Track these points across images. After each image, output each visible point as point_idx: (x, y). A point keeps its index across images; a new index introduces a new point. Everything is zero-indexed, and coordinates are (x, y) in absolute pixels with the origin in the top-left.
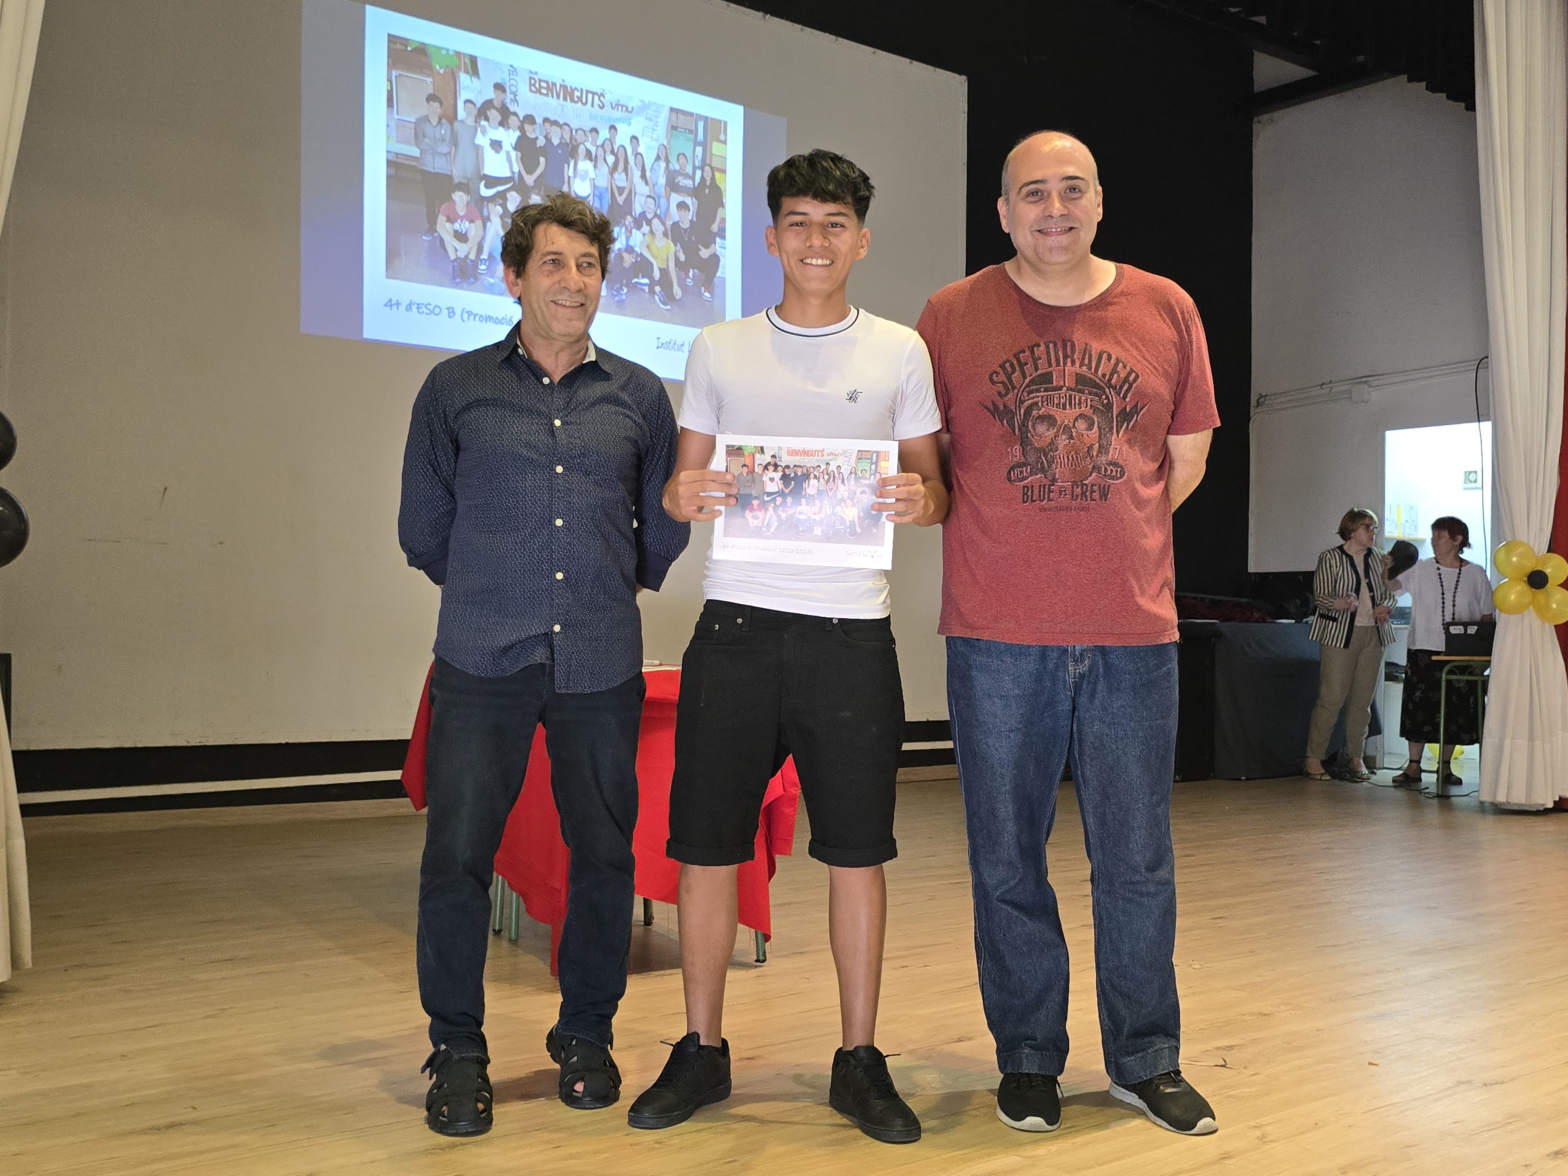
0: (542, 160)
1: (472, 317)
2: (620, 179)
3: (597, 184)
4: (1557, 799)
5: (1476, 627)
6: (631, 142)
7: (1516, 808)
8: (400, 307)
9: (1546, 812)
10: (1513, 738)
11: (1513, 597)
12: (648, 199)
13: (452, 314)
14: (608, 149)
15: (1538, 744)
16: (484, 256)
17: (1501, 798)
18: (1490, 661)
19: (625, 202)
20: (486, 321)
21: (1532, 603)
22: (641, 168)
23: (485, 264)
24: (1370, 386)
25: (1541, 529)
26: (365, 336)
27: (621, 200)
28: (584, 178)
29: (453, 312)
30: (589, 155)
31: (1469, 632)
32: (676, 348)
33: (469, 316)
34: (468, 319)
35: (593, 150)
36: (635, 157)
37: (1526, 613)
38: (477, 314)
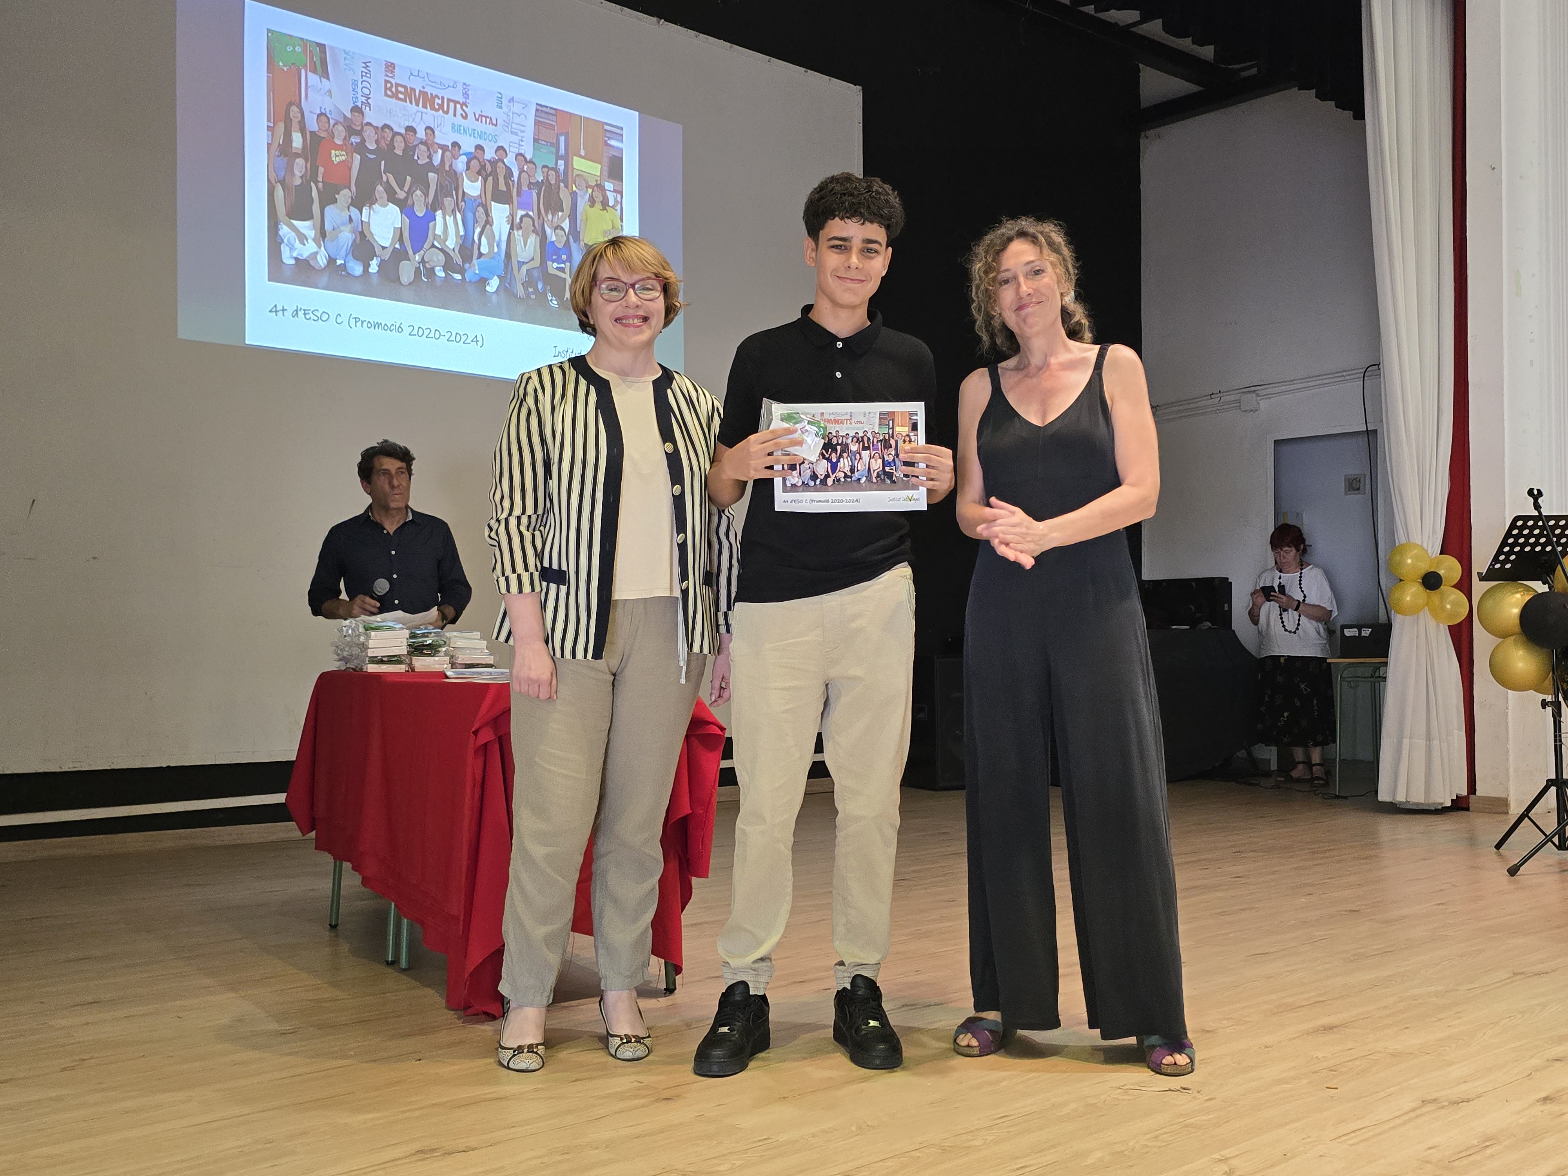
4: (1455, 798)
5: (1370, 630)
7: (1416, 807)
8: (285, 312)
9: (1443, 811)
10: (1411, 738)
11: (1408, 599)
15: (1436, 743)
17: (1400, 798)
18: (1386, 663)
20: (375, 328)
21: (1427, 604)
24: (1258, 395)
25: (1434, 532)
26: (247, 342)
29: (341, 318)
31: (1363, 634)
34: (356, 325)
37: (1421, 613)
38: (365, 321)
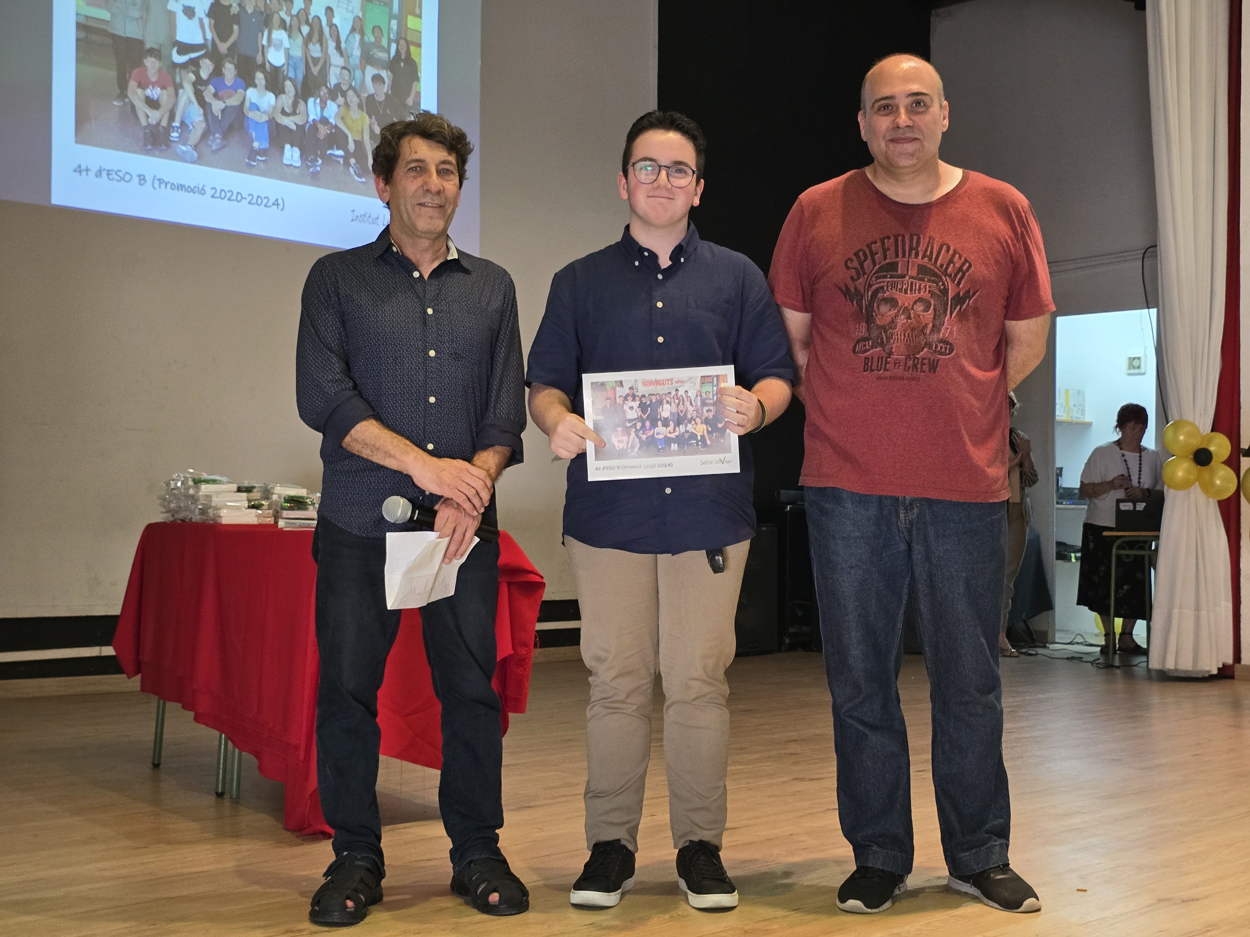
0: (236, 27)
1: (163, 185)
2: (315, 50)
3: (292, 53)
6: (326, 14)
8: (89, 173)
11: (1181, 474)
12: (345, 72)
13: (142, 182)
14: (303, 18)
15: (1204, 613)
16: (176, 124)
19: (319, 72)
20: (178, 189)
21: (1198, 479)
22: (335, 39)
23: (177, 132)
26: (53, 202)
27: (315, 70)
28: (278, 47)
29: (144, 179)
30: (283, 25)
33: (160, 183)
34: (160, 187)
35: (288, 19)
36: (330, 28)
37: (1192, 488)
38: (169, 182)
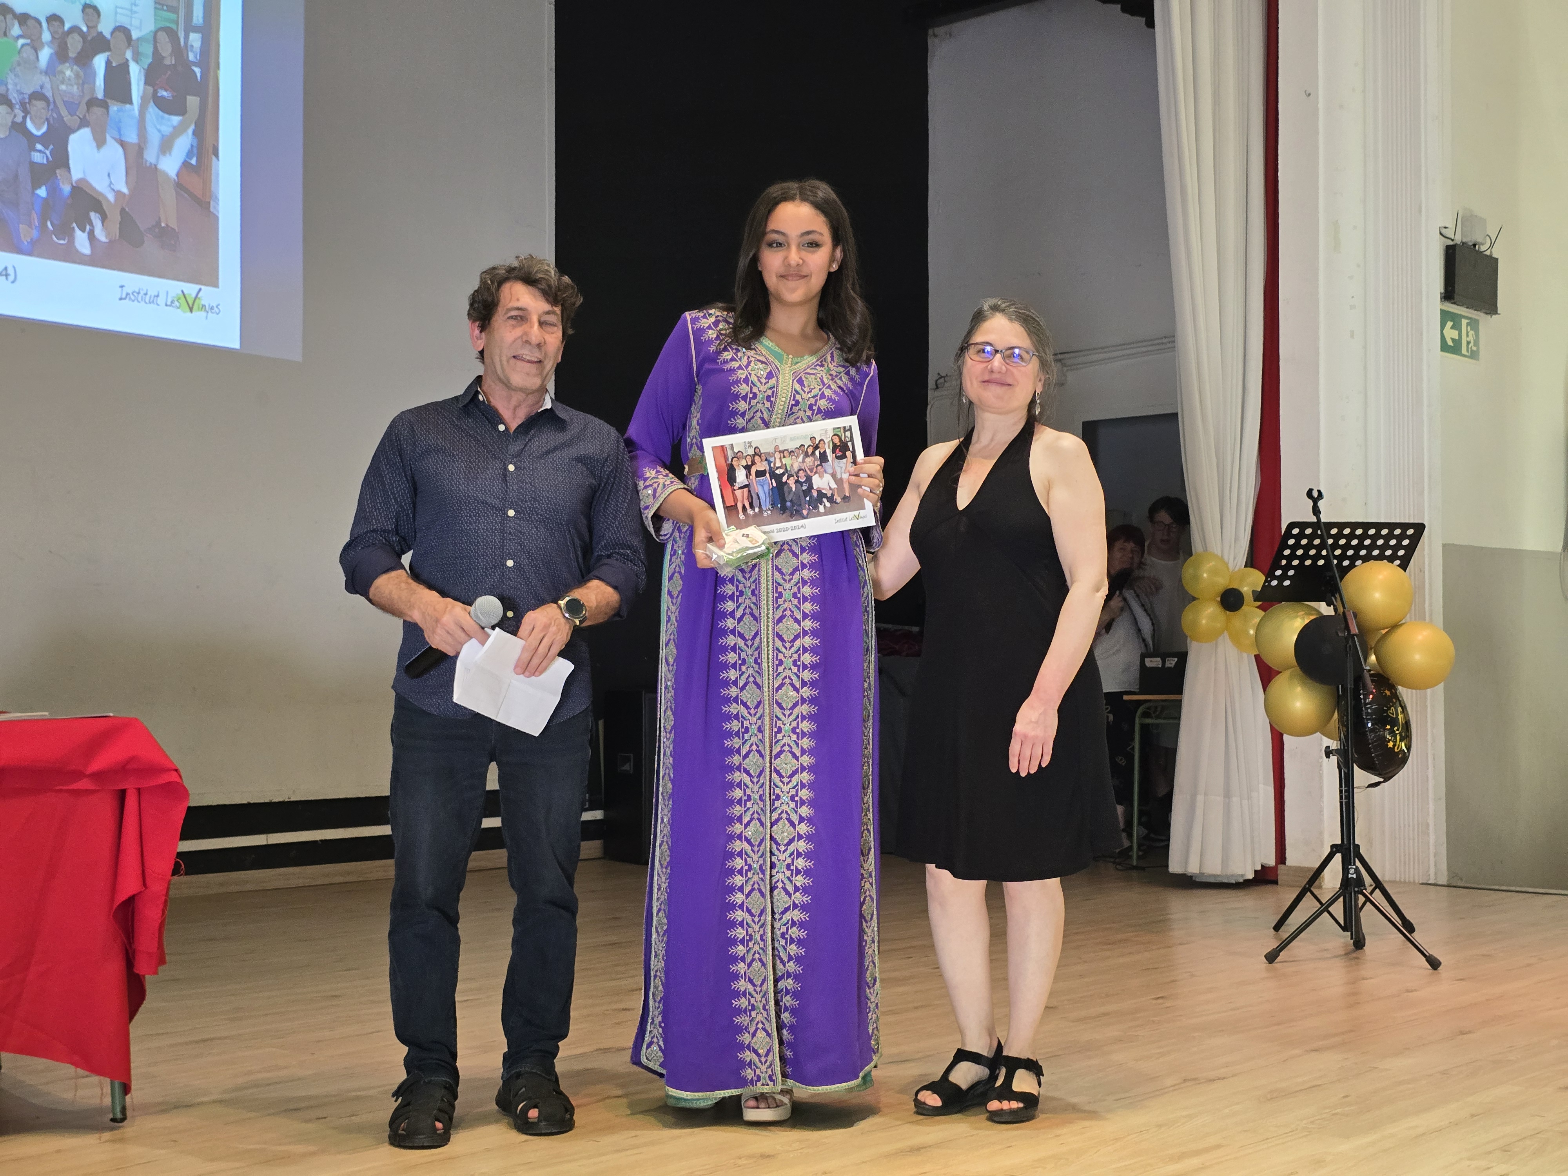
4: (1259, 868)
7: (1212, 880)
9: (1244, 885)
10: (1206, 794)
11: (1205, 622)
15: (1235, 800)
17: (1193, 868)
18: (1181, 701)
25: (1239, 540)
31: (1166, 664)
32: (147, 300)
37: (1220, 639)
